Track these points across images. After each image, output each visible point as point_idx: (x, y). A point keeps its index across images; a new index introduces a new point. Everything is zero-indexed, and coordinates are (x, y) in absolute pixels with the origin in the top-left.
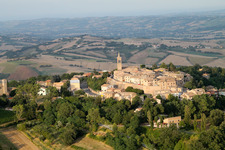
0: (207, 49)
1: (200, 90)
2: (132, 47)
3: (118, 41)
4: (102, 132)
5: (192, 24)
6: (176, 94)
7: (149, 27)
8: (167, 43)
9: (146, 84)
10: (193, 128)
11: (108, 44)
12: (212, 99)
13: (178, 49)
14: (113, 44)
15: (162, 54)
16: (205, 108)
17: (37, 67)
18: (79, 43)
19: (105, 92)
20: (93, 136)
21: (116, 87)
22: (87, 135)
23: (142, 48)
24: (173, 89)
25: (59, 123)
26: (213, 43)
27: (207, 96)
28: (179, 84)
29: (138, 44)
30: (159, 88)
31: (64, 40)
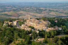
0: (60, 11)
1: (52, 28)
2: (42, 10)
3: (39, 8)
4: (18, 41)
5: (57, 5)
6: (44, 29)
7: (48, 5)
8: (51, 9)
9: (35, 25)
10: (48, 43)
11: (37, 9)
12: (55, 32)
13: (53, 11)
14: (38, 9)
15: (49, 12)
16: (53, 35)
17: (19, 14)
18: (30, 8)
19: (22, 27)
20: (15, 43)
21: (26, 25)
22: (13, 42)
23: (45, 10)
24: (44, 27)
25: (5, 37)
26: (62, 10)
27: (54, 30)
28: (46, 26)
29: (44, 9)
30: (39, 27)
31: (27, 7)
